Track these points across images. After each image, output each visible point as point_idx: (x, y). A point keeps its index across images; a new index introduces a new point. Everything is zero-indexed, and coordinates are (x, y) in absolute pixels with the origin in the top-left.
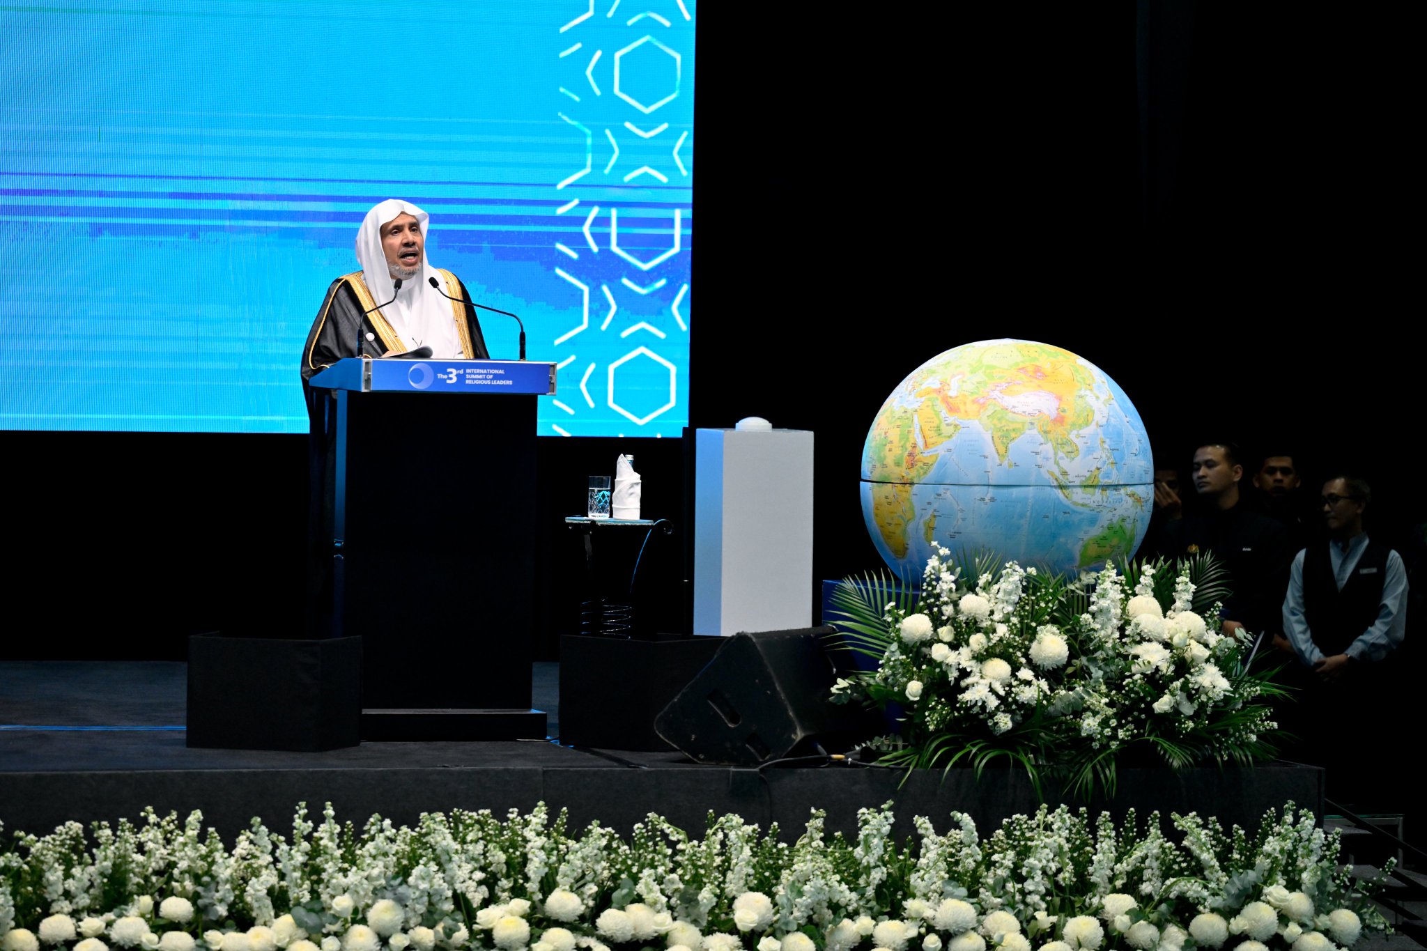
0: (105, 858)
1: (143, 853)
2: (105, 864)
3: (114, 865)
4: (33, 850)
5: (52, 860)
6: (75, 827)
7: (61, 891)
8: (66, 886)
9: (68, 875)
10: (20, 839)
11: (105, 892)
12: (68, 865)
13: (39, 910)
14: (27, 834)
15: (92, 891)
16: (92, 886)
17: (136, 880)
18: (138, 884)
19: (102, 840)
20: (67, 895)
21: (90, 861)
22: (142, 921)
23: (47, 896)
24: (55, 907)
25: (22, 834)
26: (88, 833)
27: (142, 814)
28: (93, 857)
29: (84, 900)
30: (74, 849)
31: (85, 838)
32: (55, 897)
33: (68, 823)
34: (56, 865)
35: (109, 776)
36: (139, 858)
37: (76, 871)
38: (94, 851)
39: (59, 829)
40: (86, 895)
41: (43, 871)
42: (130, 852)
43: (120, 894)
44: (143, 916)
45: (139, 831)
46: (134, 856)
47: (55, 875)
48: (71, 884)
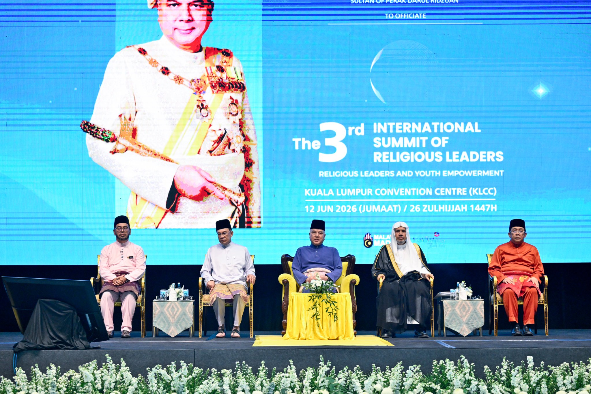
0: (576, 374)
1: (588, 372)
2: (576, 375)
3: (579, 375)
4: (553, 371)
5: (559, 374)
6: (567, 364)
7: (562, 383)
8: (564, 382)
9: (564, 379)
10: (550, 368)
11: (576, 384)
12: (565, 375)
13: (555, 389)
14: (552, 366)
15: (572, 384)
16: (572, 382)
17: (586, 380)
18: (587, 382)
19: (575, 368)
20: (564, 384)
21: (571, 374)
22: (587, 392)
23: (558, 385)
24: (560, 389)
25: (550, 366)
26: (571, 365)
27: (588, 360)
28: (572, 374)
29: (569, 386)
30: (567, 371)
31: (570, 368)
32: (560, 385)
33: (564, 363)
34: (561, 375)
35: (577, 349)
36: (587, 373)
37: (567, 377)
38: (572, 371)
39: (561, 365)
40: (570, 385)
41: (556, 377)
42: (584, 371)
43: (581, 384)
44: (588, 391)
45: (587, 365)
46: (585, 373)
47: (560, 379)
48: (565, 381)
